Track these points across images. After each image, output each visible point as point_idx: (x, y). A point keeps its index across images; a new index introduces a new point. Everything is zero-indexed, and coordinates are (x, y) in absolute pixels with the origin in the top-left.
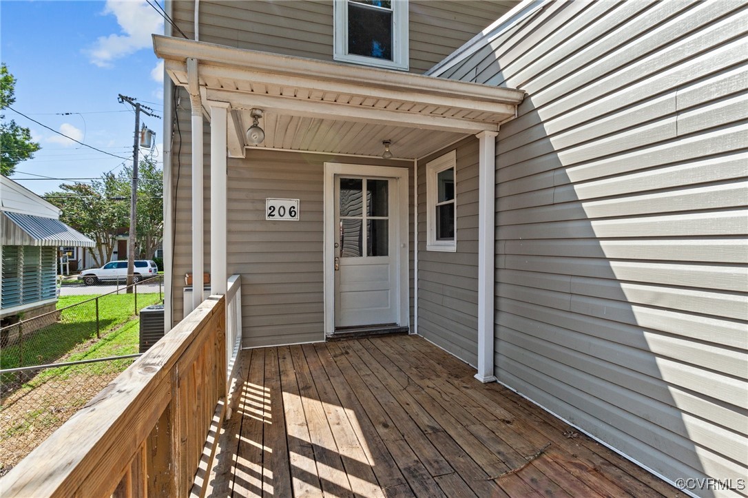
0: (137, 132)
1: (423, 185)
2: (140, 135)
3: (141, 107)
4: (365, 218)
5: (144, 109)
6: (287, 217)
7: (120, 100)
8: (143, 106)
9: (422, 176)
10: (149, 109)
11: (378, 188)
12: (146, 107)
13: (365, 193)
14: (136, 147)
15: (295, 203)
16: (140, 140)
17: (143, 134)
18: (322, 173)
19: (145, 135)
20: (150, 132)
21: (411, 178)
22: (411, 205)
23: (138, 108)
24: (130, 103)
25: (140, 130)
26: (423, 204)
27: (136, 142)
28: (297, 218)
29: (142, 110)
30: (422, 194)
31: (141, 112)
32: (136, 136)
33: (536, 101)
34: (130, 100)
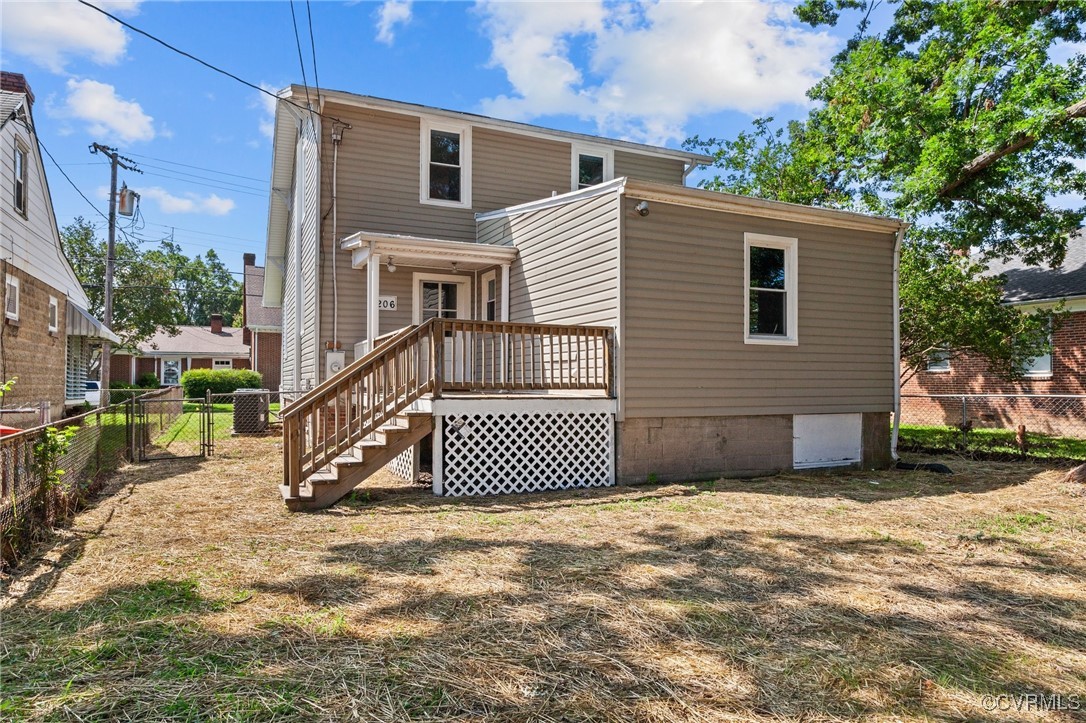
0: (113, 193)
1: (480, 288)
2: (118, 198)
3: (119, 159)
4: (440, 310)
5: (123, 162)
6: (389, 308)
7: (93, 149)
8: (122, 158)
9: (479, 282)
10: (131, 161)
11: (450, 290)
12: (127, 160)
13: (440, 293)
14: (112, 215)
15: (393, 298)
16: (118, 205)
17: (123, 197)
18: (411, 279)
19: (127, 199)
20: (133, 194)
21: (473, 283)
22: (473, 302)
23: (115, 161)
24: (106, 153)
25: (118, 191)
26: (480, 301)
27: (113, 208)
28: (395, 309)
29: (119, 163)
30: (480, 295)
31: (118, 166)
32: (113, 199)
33: (522, 254)
34: (104, 149)
